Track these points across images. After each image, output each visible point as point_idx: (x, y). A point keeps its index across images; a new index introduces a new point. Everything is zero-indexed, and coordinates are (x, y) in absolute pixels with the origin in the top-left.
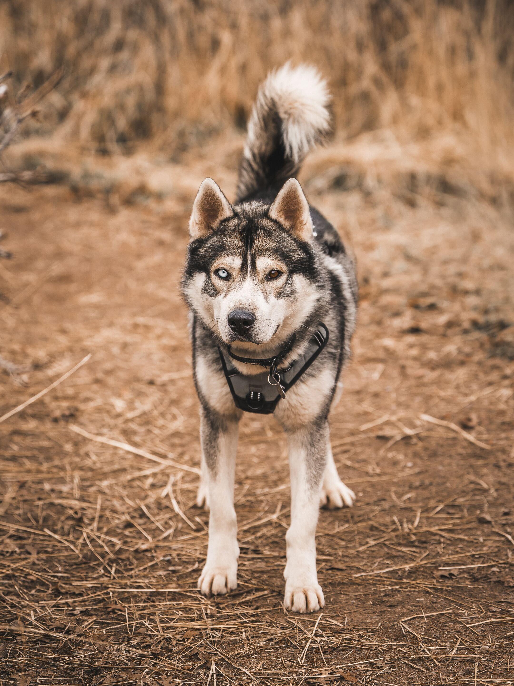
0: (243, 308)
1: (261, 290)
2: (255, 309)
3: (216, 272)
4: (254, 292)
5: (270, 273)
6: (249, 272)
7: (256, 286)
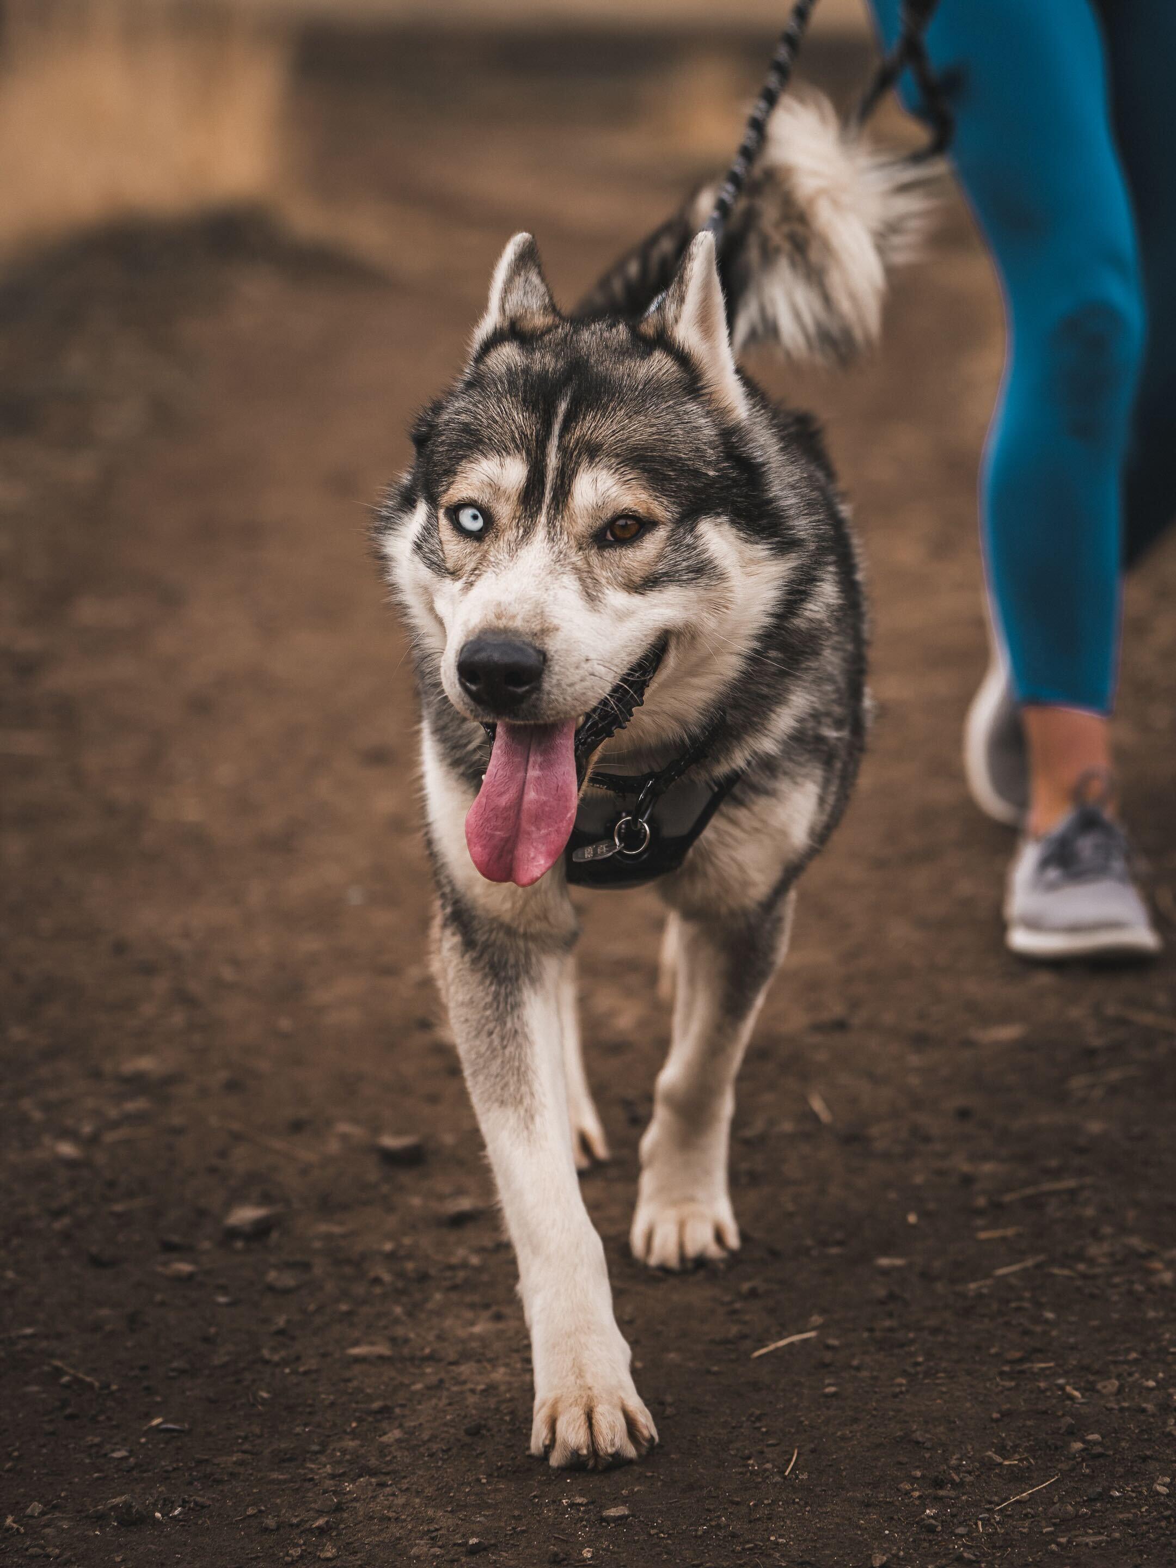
0: (506, 631)
1: (577, 570)
2: (545, 631)
3: (454, 512)
4: (549, 578)
5: (611, 524)
6: (544, 510)
7: (560, 558)
